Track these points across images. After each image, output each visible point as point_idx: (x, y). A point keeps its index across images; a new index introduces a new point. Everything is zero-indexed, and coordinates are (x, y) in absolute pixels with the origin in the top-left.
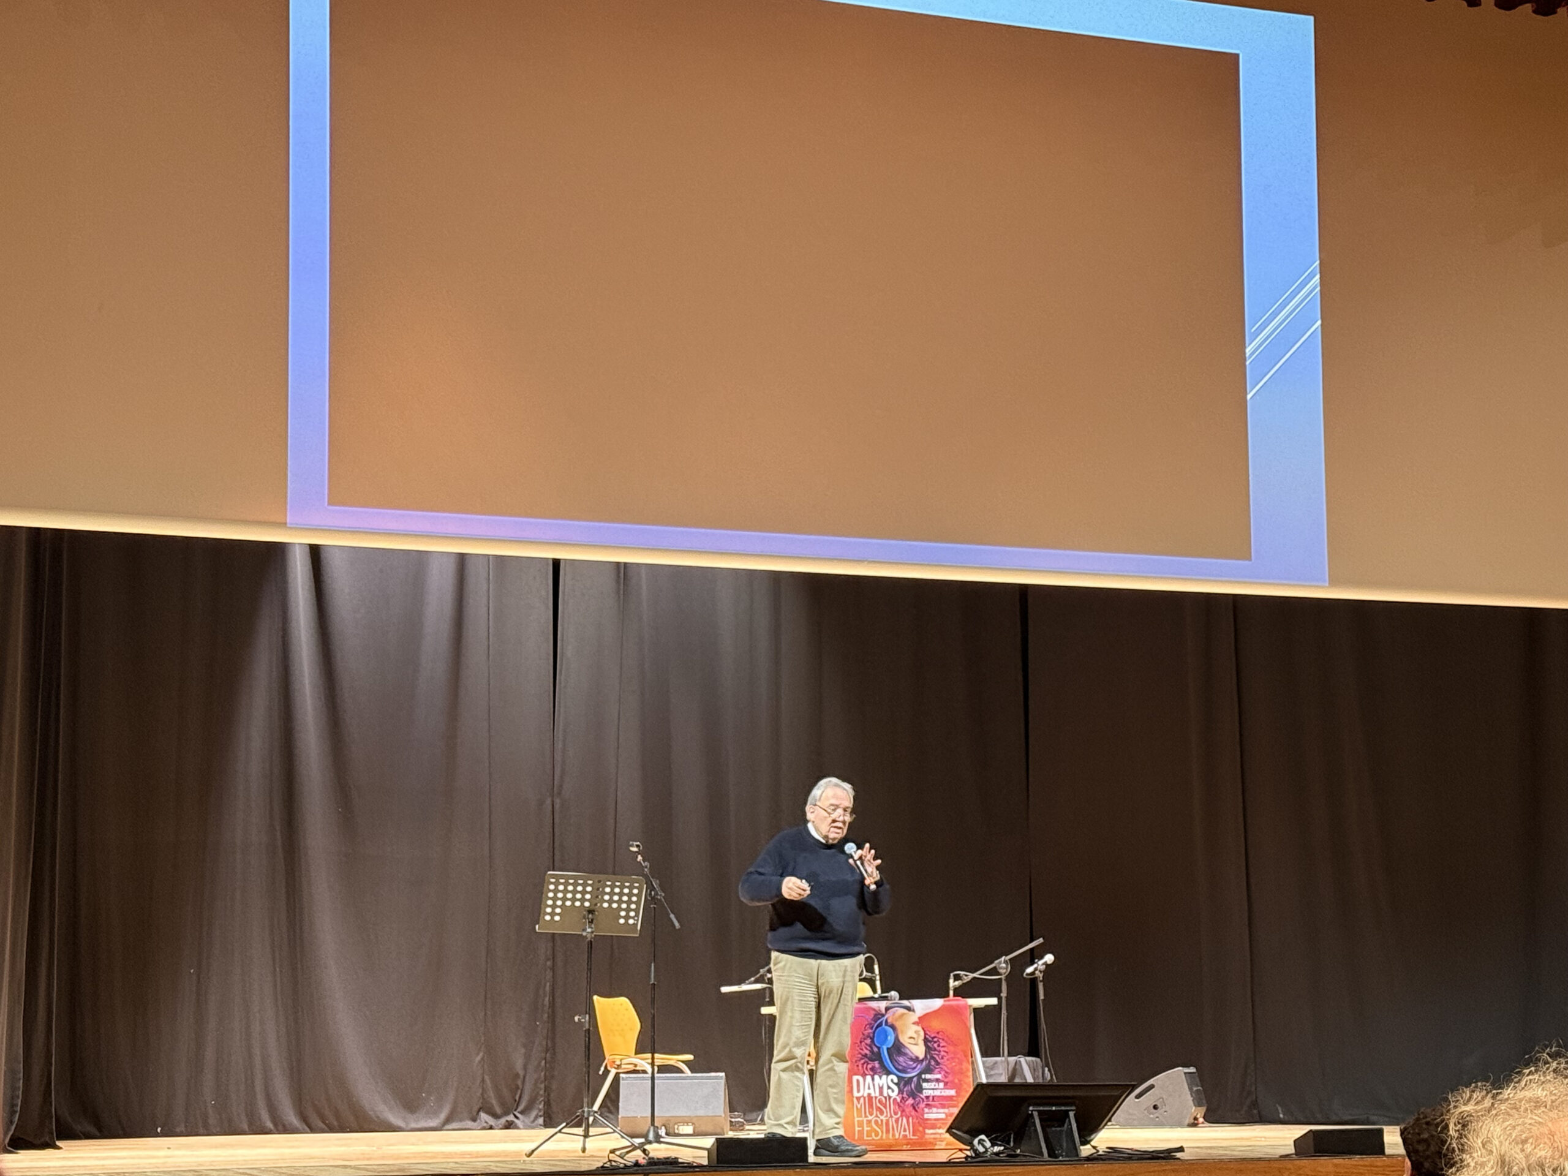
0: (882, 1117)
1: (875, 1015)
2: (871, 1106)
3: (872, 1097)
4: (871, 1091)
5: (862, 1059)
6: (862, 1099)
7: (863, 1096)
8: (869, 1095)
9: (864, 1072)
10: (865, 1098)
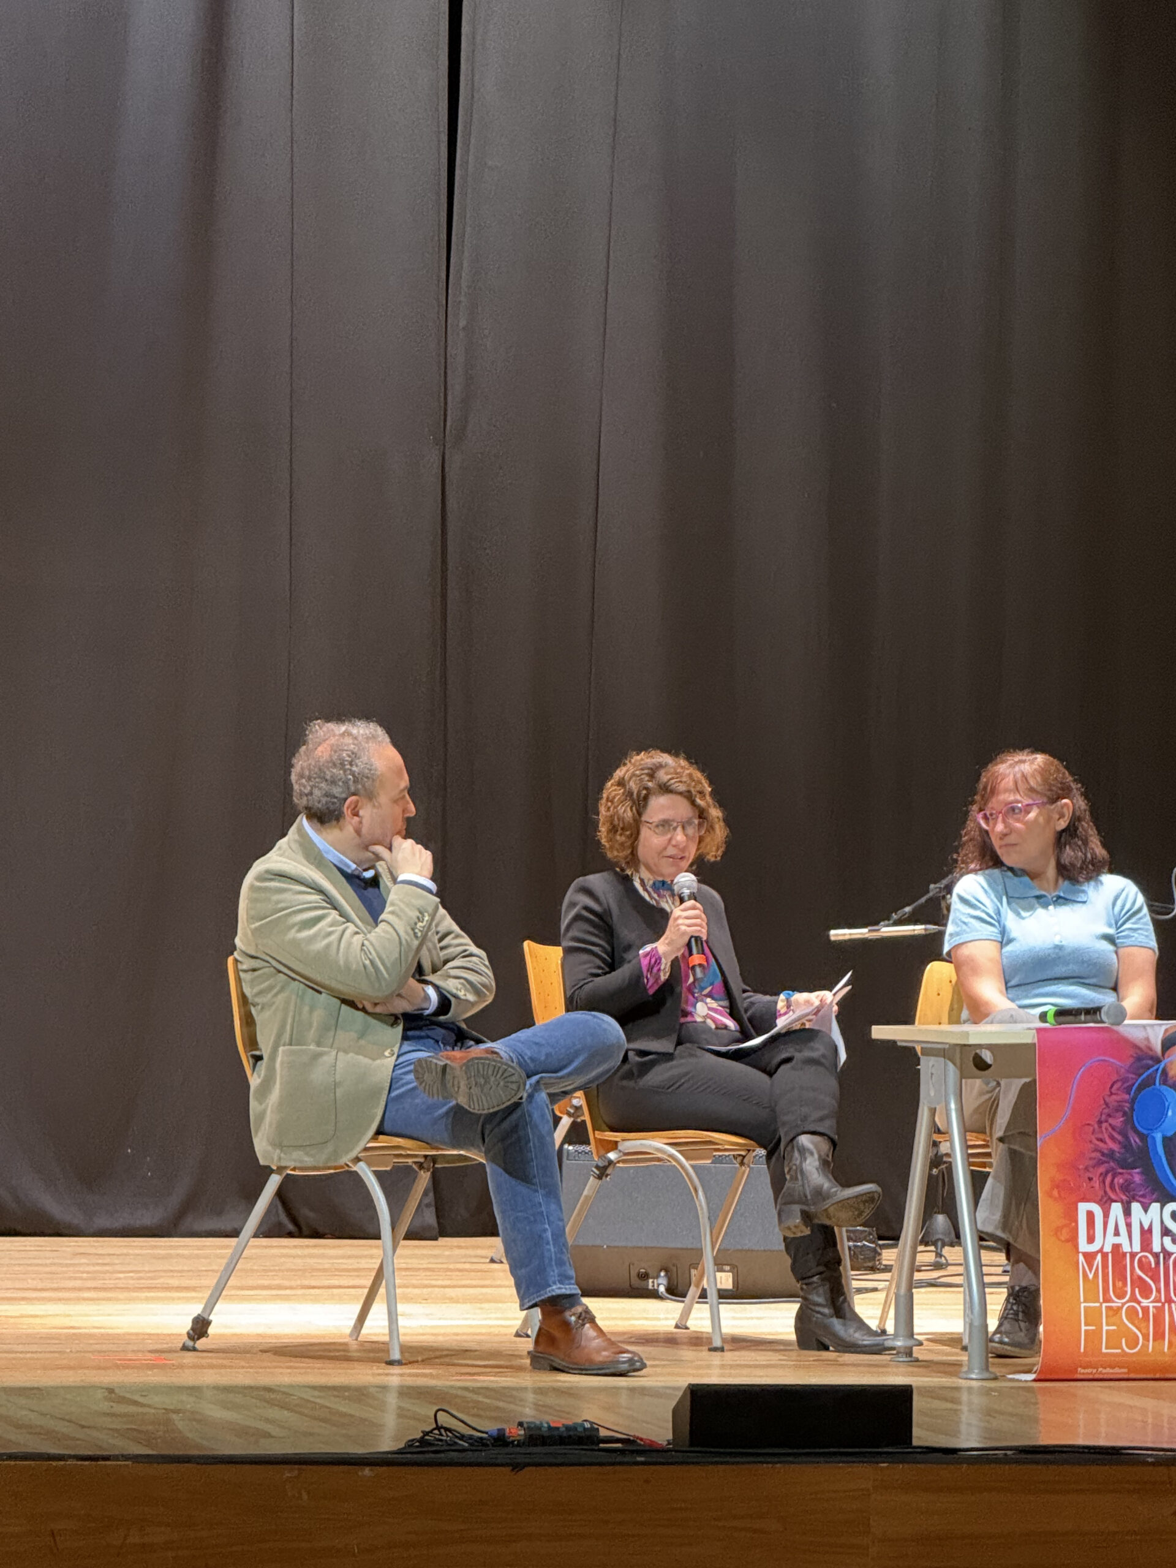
0: (1145, 1303)
1: (1139, 1059)
2: (1120, 1274)
3: (1124, 1254)
4: (1123, 1239)
5: (1100, 1163)
6: (1099, 1257)
7: (1101, 1250)
8: (1116, 1247)
9: (1105, 1192)
10: (1105, 1256)
